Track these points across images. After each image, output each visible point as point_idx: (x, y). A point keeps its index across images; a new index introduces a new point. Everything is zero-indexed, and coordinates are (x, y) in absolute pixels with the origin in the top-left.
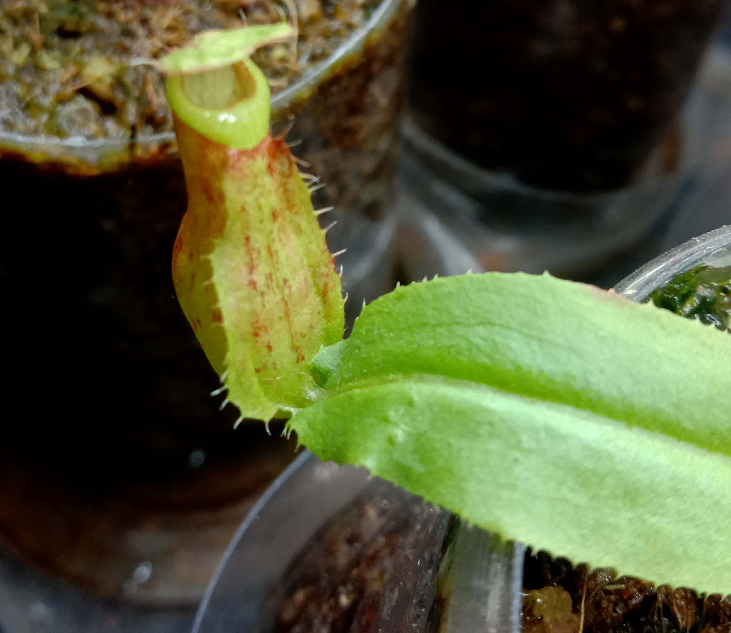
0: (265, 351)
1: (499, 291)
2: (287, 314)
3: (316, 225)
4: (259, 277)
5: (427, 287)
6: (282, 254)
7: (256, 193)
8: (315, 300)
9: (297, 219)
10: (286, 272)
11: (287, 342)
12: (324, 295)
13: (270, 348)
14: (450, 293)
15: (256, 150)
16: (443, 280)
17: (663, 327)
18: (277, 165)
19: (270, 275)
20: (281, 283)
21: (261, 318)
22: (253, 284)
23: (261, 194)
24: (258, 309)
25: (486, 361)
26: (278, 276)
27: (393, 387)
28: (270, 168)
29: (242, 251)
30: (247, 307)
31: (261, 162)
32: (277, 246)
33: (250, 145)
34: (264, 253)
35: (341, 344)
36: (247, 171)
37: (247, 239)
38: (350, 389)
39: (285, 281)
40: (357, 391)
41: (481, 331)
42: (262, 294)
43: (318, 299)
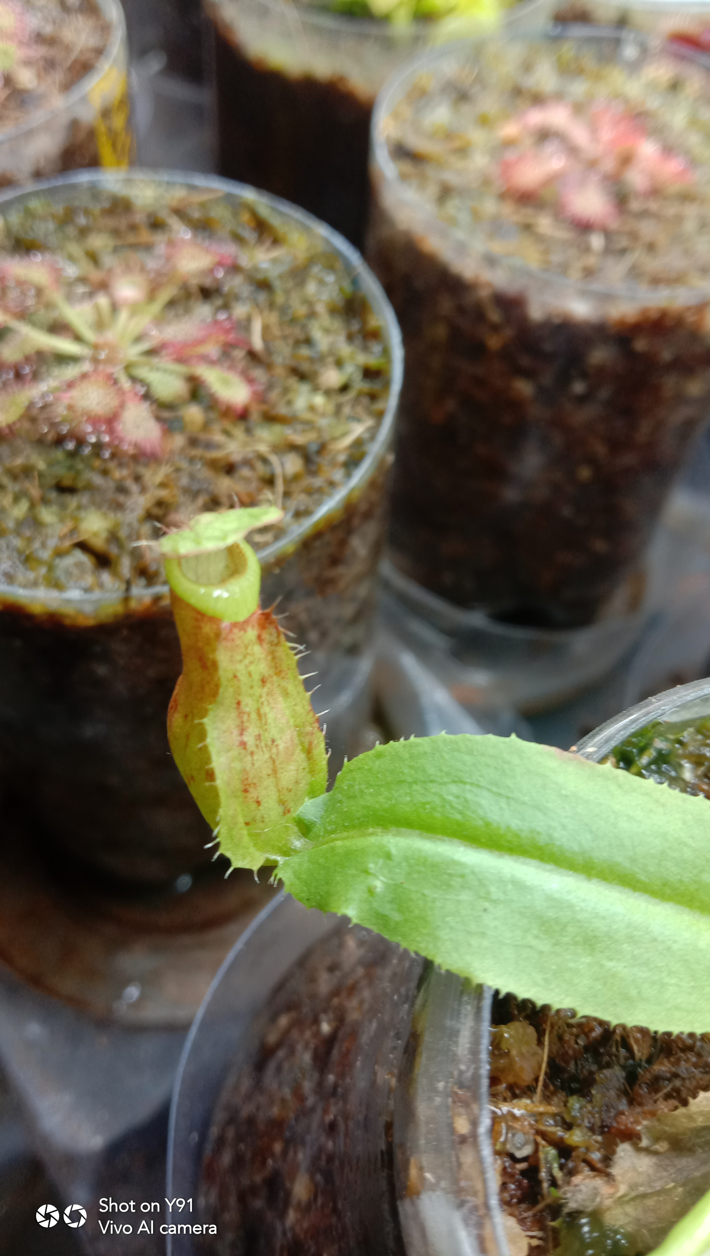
0: (254, 806)
1: (470, 752)
2: (275, 771)
3: (301, 688)
4: (249, 738)
5: (404, 746)
6: (271, 716)
7: (247, 662)
8: (300, 756)
9: (284, 683)
10: (274, 732)
11: (274, 796)
12: (309, 751)
13: (258, 803)
14: (425, 753)
15: (246, 622)
16: (419, 740)
17: (620, 786)
18: (265, 636)
19: (259, 735)
20: (270, 743)
21: (251, 775)
22: (243, 744)
23: (251, 663)
24: (248, 767)
25: (458, 817)
26: (267, 737)
27: (372, 839)
28: (259, 638)
29: (234, 714)
30: (237, 765)
31: (252, 633)
32: (266, 709)
33: (241, 618)
34: (254, 716)
35: (324, 796)
36: (238, 642)
37: (239, 703)
38: (333, 840)
39: (273, 741)
40: (339, 843)
41: (454, 789)
42: (252, 754)
43: (303, 756)
